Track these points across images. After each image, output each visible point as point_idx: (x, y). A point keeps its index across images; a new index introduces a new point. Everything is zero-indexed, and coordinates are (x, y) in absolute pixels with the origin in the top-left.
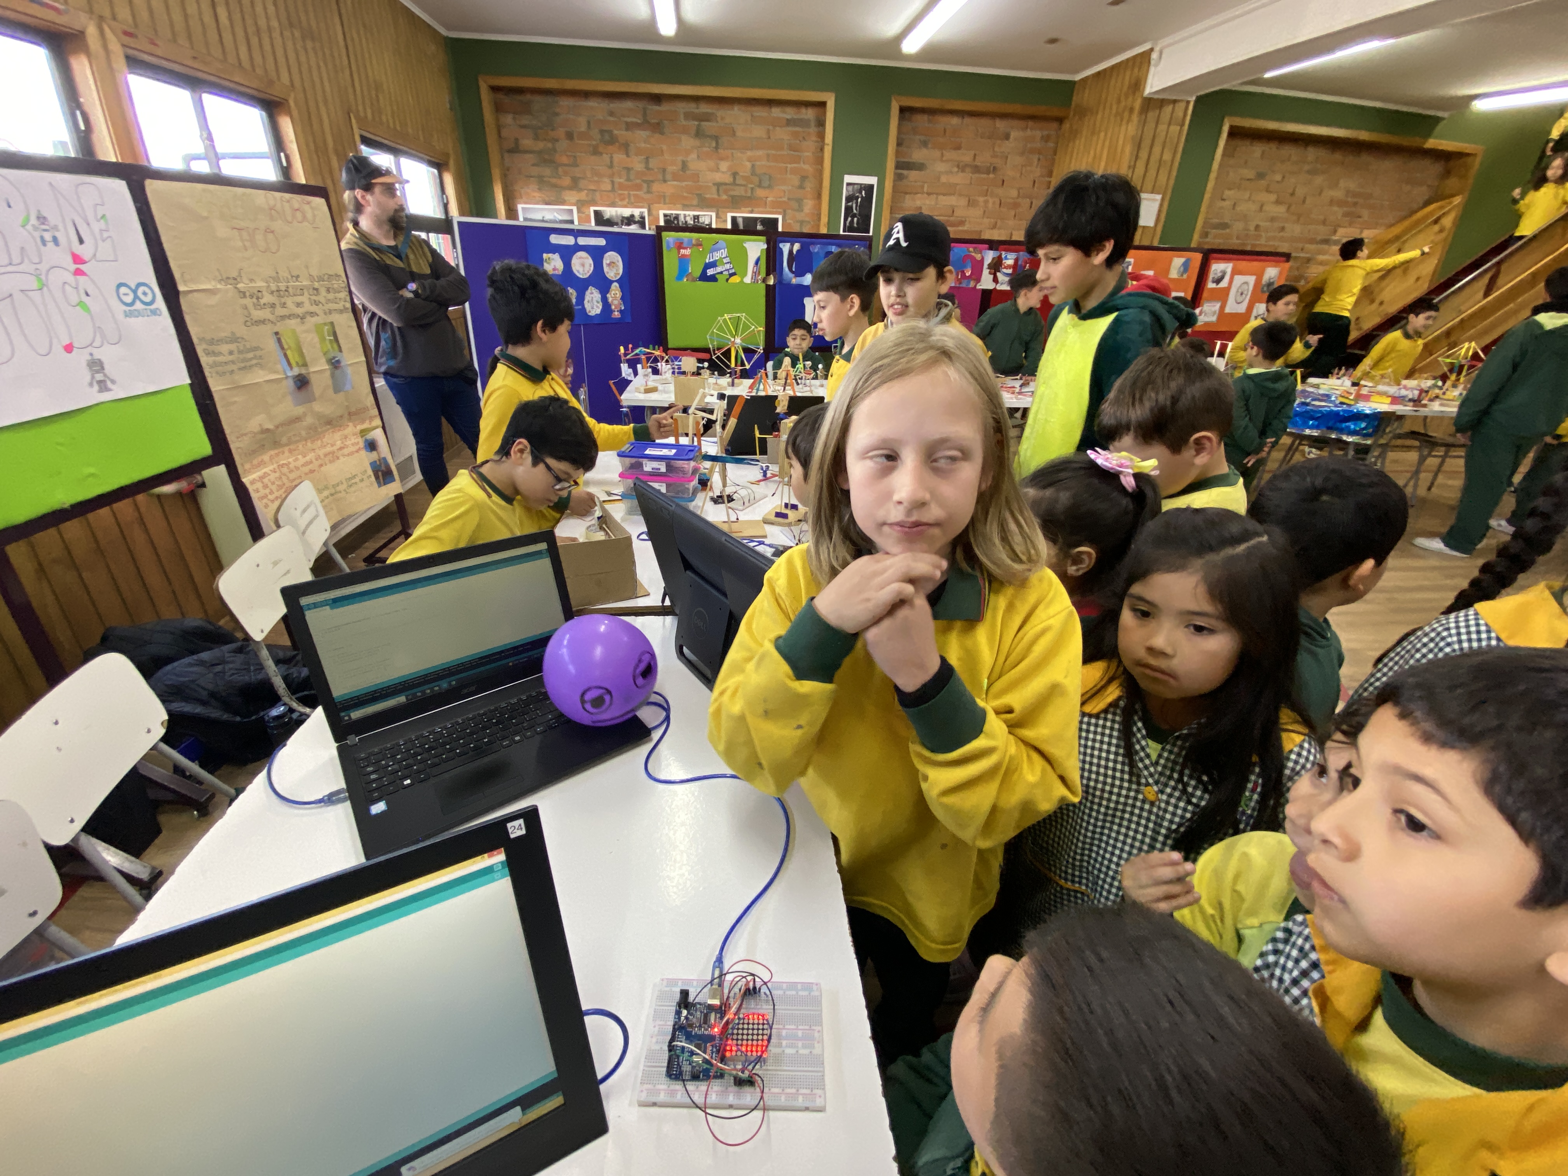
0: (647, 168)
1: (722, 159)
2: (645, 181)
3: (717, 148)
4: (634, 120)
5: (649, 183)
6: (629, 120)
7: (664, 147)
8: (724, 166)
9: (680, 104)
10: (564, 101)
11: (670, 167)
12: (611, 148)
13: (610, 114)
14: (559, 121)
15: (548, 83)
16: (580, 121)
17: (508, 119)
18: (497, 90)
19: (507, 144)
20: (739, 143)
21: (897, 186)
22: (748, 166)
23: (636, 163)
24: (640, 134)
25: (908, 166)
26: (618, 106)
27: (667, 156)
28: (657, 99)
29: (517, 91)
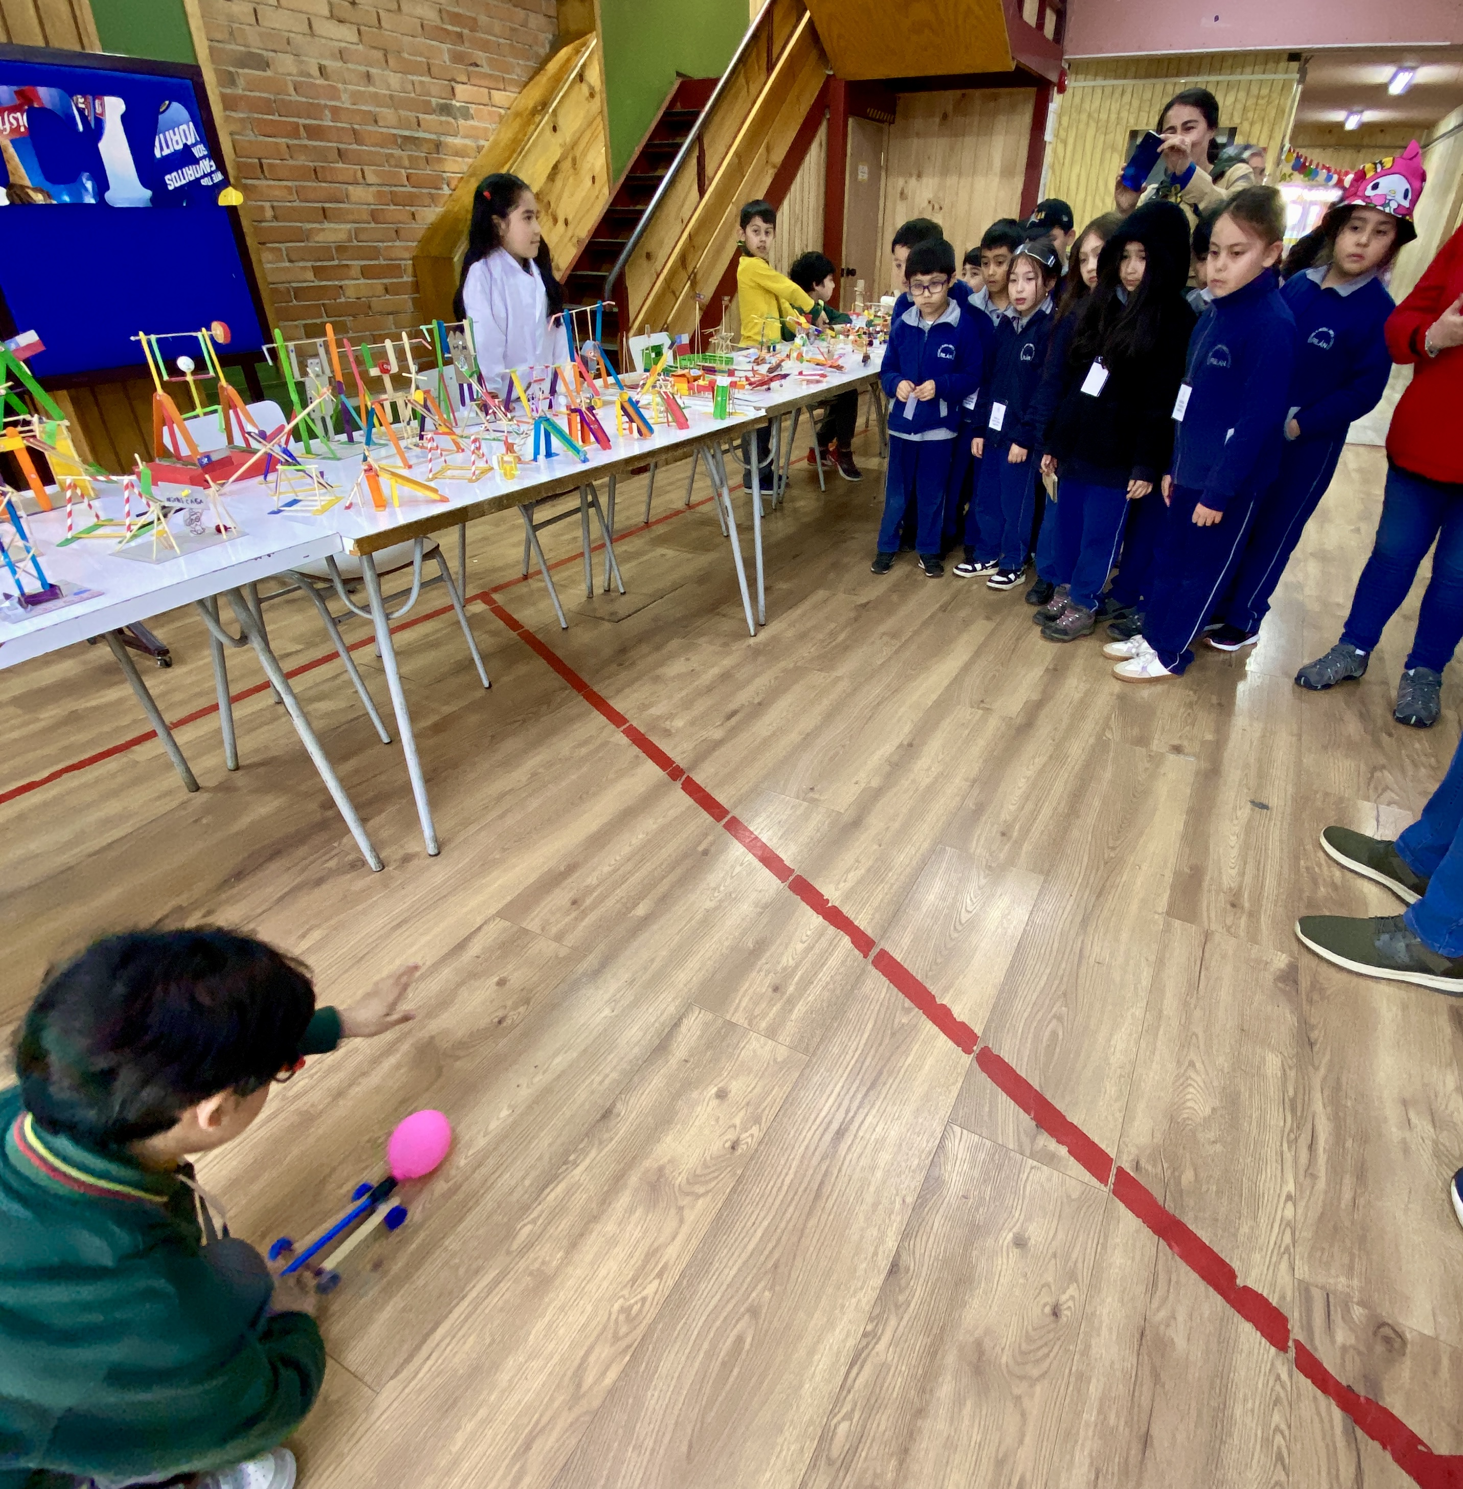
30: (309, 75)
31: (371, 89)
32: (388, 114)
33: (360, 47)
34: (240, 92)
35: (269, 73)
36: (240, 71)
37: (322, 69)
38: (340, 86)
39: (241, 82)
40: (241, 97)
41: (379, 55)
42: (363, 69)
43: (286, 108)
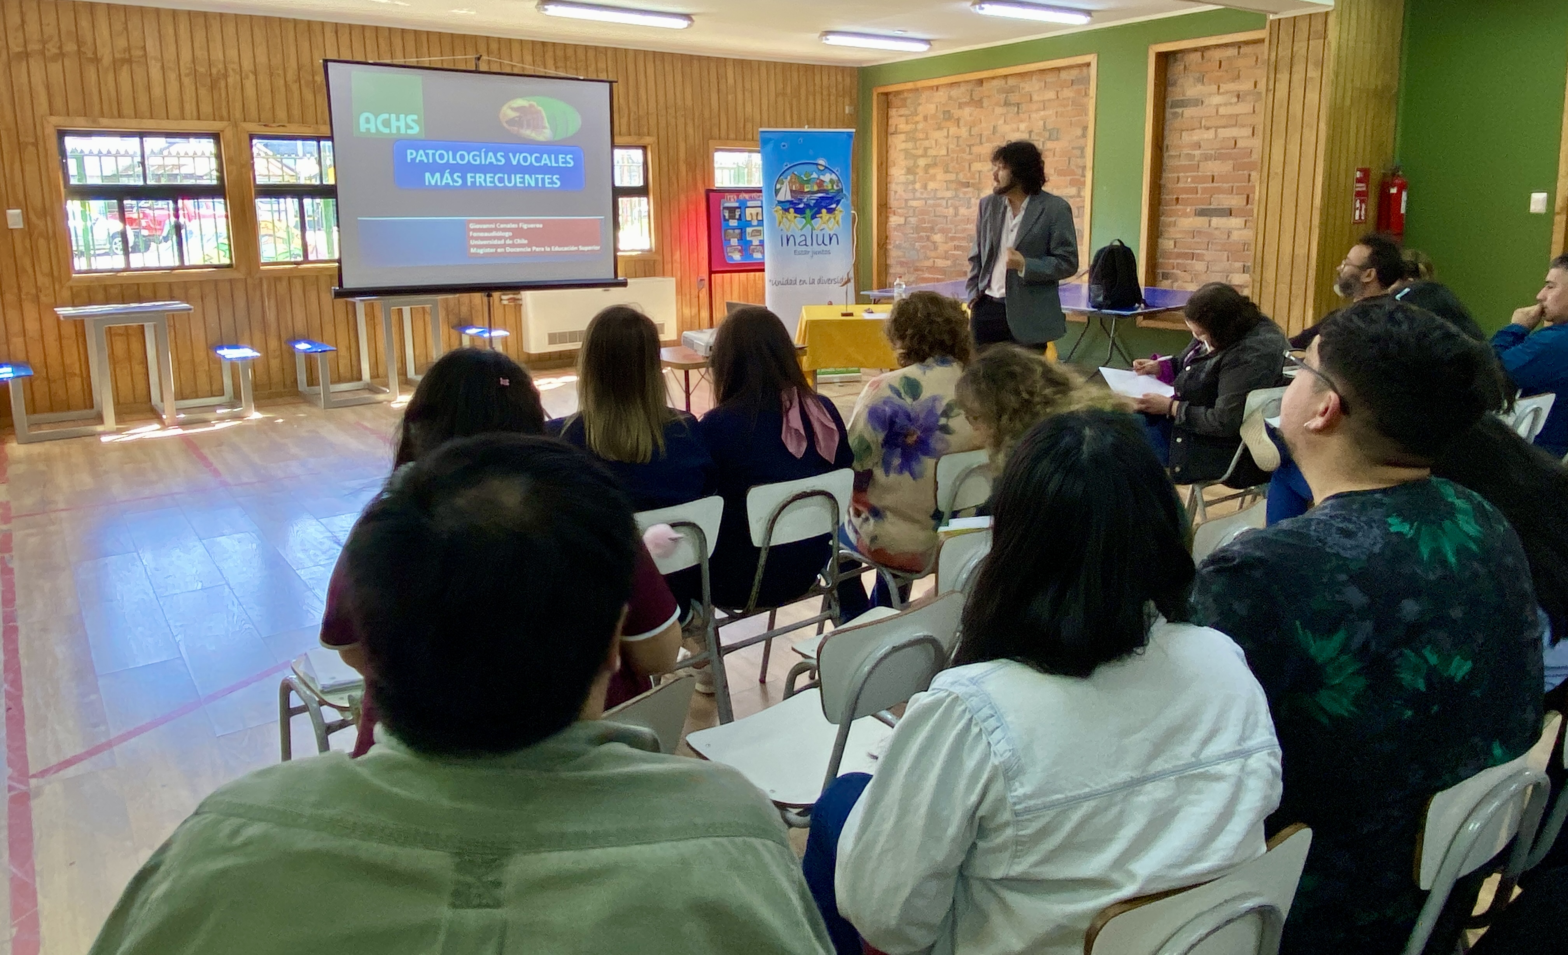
0: (970, 135)
1: (1021, 121)
2: (968, 145)
3: (1018, 113)
4: (965, 100)
5: (970, 146)
6: (960, 101)
7: (983, 118)
8: (1023, 126)
9: (995, 83)
10: (924, 96)
11: (985, 133)
12: (948, 124)
13: (950, 98)
14: (920, 108)
15: (910, 86)
16: (933, 107)
17: (893, 112)
18: (887, 94)
19: (892, 129)
20: (1034, 107)
21: (1173, 124)
22: (1041, 123)
23: (964, 132)
24: (967, 110)
25: (1183, 104)
26: (955, 92)
27: (984, 125)
28: (981, 82)
29: (898, 93)
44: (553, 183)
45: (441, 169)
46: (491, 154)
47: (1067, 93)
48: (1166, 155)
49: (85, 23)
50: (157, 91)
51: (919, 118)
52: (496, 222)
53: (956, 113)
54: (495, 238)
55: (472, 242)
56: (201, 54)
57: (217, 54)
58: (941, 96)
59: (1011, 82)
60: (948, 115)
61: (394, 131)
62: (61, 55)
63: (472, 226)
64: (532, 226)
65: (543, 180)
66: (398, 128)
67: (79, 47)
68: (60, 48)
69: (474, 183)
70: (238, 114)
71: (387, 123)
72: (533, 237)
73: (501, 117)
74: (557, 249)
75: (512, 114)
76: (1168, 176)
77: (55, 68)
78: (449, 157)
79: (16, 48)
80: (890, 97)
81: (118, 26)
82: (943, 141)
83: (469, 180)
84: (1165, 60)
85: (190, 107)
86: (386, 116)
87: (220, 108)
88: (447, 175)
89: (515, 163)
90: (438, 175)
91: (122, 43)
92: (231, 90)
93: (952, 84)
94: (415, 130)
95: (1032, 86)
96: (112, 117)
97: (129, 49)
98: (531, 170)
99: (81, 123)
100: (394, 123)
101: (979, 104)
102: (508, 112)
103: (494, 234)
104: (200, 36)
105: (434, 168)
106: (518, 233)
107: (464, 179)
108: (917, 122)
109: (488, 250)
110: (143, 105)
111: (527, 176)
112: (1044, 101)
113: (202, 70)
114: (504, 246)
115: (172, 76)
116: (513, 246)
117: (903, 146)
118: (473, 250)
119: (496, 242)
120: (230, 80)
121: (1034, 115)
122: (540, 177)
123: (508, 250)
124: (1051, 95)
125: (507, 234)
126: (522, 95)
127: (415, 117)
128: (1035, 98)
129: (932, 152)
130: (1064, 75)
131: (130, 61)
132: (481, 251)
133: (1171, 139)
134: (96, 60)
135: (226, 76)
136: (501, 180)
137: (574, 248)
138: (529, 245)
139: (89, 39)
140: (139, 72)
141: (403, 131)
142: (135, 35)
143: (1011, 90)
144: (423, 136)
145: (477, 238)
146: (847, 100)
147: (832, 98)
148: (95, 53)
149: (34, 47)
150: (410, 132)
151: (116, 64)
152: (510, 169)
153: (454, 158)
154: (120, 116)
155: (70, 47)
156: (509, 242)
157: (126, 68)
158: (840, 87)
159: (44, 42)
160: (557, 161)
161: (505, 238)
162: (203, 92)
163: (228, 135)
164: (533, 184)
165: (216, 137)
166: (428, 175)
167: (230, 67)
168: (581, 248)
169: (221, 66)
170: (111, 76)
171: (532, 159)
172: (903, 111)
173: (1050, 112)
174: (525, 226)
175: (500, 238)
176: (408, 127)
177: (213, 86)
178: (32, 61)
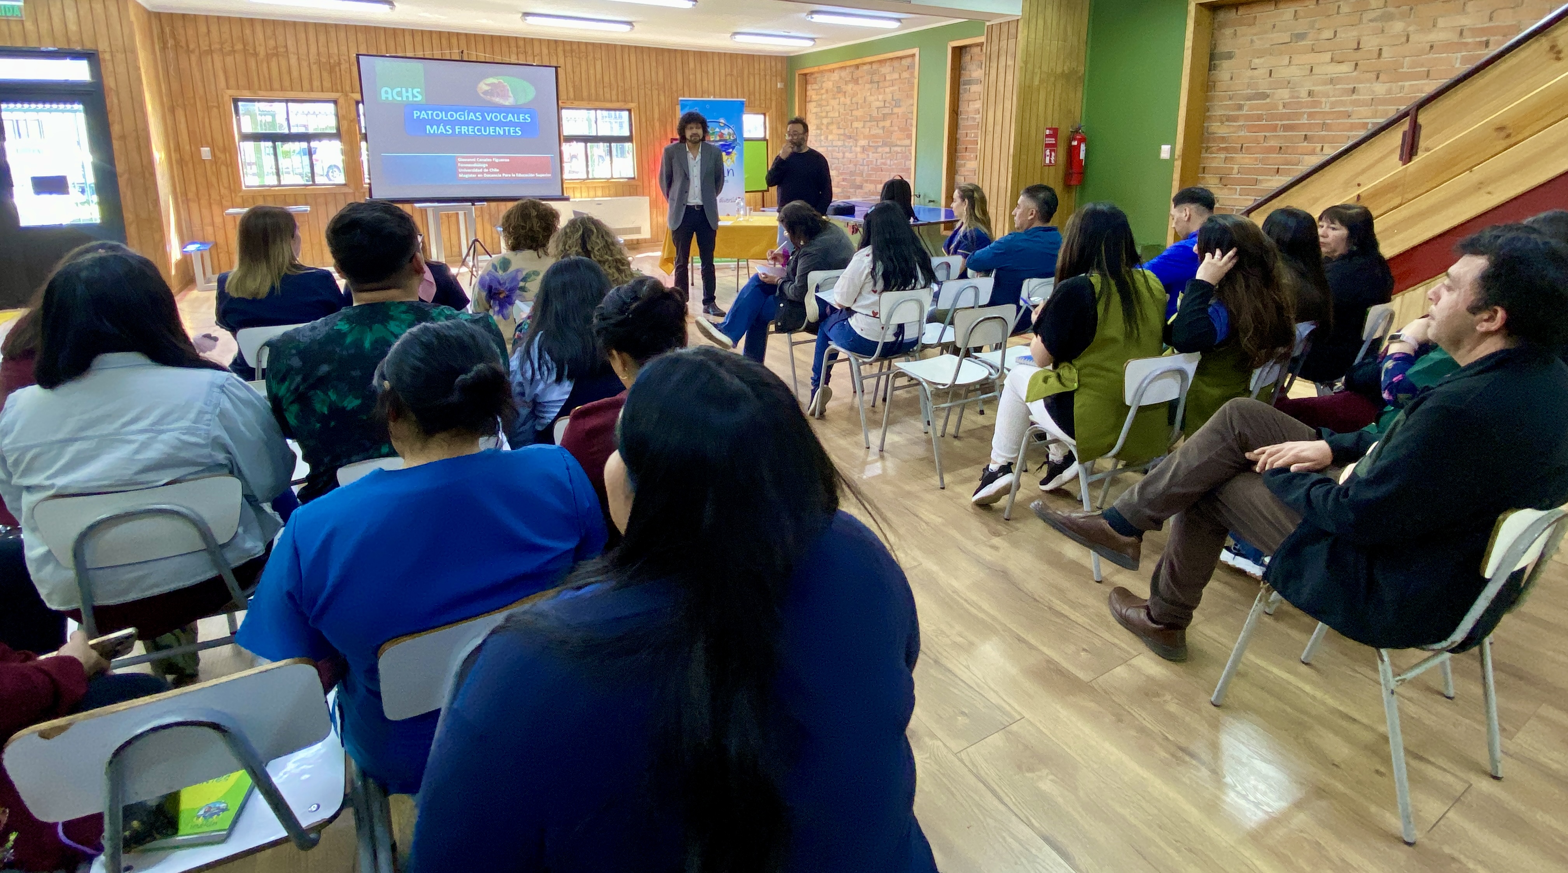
3: (878, 88)
4: (849, 79)
6: (846, 80)
9: (865, 67)
10: (827, 75)
11: (860, 102)
12: (840, 95)
13: (840, 78)
14: (824, 85)
15: (816, 69)
16: (831, 83)
17: (809, 87)
18: (805, 75)
19: (808, 99)
20: (887, 84)
21: (964, 97)
22: (890, 95)
23: (848, 101)
24: (850, 86)
25: (969, 82)
26: (844, 74)
27: (859, 96)
28: (857, 66)
29: (812, 74)
30: (1298, 97)
31: (1354, 97)
32: (1364, 111)
33: (1355, 74)
34: (1244, 112)
35: (1268, 100)
36: (1248, 102)
37: (1310, 94)
38: (1324, 100)
39: (1246, 108)
40: (1242, 115)
41: (1373, 76)
42: (1352, 86)
43: (1273, 117)
44: (516, 132)
45: (438, 123)
46: (471, 114)
47: (905, 75)
48: (960, 117)
49: (248, 31)
50: (295, 74)
51: (823, 91)
52: (476, 157)
53: (843, 87)
54: (476, 168)
55: (460, 170)
56: (323, 50)
57: (334, 50)
58: (835, 76)
59: (875, 66)
60: (839, 90)
61: (405, 99)
62: (233, 51)
63: (460, 160)
64: (502, 160)
65: (509, 130)
66: (407, 97)
67: (244, 46)
68: (233, 47)
69: (460, 132)
70: (348, 88)
71: (399, 94)
72: (502, 167)
73: (478, 90)
74: (520, 175)
75: (487, 88)
76: (961, 132)
77: (229, 60)
78: (442, 115)
79: (205, 47)
80: (808, 77)
81: (269, 32)
82: (837, 107)
83: (457, 130)
84: (959, 52)
85: (316, 84)
86: (399, 89)
87: (336, 84)
88: (441, 127)
89: (489, 119)
90: (435, 127)
91: (272, 43)
92: (343, 72)
93: (841, 68)
94: (419, 98)
95: (886, 69)
96: (266, 90)
97: (276, 47)
98: (500, 124)
99: (247, 94)
100: (404, 94)
101: (856, 81)
102: (483, 86)
103: (475, 165)
104: (322, 38)
105: (432, 122)
106: (492, 165)
107: (453, 129)
108: (822, 94)
109: (471, 176)
110: (287, 83)
111: (497, 128)
112: (892, 80)
113: (323, 60)
114: (483, 173)
115: (305, 64)
116: (488, 173)
117: (814, 110)
118: (460, 176)
119: (476, 170)
120: (343, 67)
121: (887, 90)
122: (507, 128)
123: (485, 175)
124: (896, 76)
125: (484, 166)
126: (492, 76)
127: (419, 90)
128: (888, 78)
129: (831, 115)
130: (904, 62)
131: (277, 55)
132: (467, 176)
133: (963, 107)
134: (256, 54)
135: (339, 64)
136: (480, 131)
137: (532, 175)
138: (500, 172)
139: (251, 40)
140: (283, 63)
141: (411, 99)
142: (281, 38)
143: (873, 73)
144: (424, 102)
145: (463, 168)
146: (779, 79)
147: (768, 78)
148: (255, 50)
149: (216, 46)
150: (415, 99)
151: (268, 57)
152: (486, 123)
153: (446, 116)
154: (272, 89)
155: (239, 47)
156: (486, 170)
157: (274, 59)
158: (774, 70)
159: (222, 44)
160: (518, 119)
161: (483, 168)
162: (325, 75)
163: (341, 101)
164: (502, 133)
165: (335, 102)
166: (428, 127)
167: (342, 58)
168: (537, 175)
169: (336, 58)
170: (265, 65)
171: (501, 117)
172: (815, 86)
173: (896, 88)
174: (497, 160)
175: (479, 168)
176: (414, 96)
177: (331, 71)
178: (215, 56)
